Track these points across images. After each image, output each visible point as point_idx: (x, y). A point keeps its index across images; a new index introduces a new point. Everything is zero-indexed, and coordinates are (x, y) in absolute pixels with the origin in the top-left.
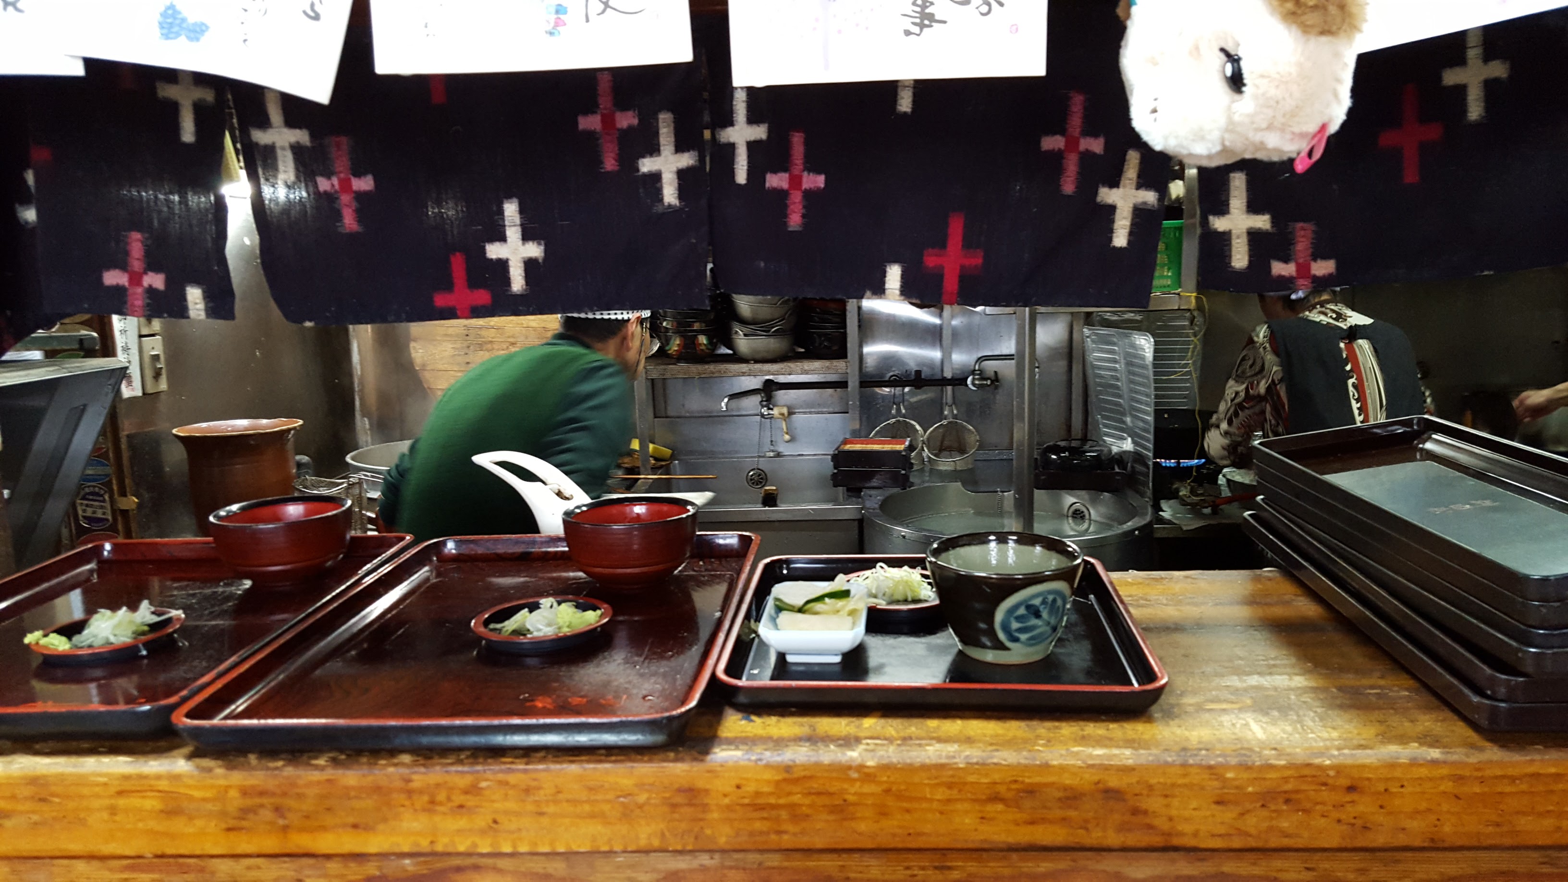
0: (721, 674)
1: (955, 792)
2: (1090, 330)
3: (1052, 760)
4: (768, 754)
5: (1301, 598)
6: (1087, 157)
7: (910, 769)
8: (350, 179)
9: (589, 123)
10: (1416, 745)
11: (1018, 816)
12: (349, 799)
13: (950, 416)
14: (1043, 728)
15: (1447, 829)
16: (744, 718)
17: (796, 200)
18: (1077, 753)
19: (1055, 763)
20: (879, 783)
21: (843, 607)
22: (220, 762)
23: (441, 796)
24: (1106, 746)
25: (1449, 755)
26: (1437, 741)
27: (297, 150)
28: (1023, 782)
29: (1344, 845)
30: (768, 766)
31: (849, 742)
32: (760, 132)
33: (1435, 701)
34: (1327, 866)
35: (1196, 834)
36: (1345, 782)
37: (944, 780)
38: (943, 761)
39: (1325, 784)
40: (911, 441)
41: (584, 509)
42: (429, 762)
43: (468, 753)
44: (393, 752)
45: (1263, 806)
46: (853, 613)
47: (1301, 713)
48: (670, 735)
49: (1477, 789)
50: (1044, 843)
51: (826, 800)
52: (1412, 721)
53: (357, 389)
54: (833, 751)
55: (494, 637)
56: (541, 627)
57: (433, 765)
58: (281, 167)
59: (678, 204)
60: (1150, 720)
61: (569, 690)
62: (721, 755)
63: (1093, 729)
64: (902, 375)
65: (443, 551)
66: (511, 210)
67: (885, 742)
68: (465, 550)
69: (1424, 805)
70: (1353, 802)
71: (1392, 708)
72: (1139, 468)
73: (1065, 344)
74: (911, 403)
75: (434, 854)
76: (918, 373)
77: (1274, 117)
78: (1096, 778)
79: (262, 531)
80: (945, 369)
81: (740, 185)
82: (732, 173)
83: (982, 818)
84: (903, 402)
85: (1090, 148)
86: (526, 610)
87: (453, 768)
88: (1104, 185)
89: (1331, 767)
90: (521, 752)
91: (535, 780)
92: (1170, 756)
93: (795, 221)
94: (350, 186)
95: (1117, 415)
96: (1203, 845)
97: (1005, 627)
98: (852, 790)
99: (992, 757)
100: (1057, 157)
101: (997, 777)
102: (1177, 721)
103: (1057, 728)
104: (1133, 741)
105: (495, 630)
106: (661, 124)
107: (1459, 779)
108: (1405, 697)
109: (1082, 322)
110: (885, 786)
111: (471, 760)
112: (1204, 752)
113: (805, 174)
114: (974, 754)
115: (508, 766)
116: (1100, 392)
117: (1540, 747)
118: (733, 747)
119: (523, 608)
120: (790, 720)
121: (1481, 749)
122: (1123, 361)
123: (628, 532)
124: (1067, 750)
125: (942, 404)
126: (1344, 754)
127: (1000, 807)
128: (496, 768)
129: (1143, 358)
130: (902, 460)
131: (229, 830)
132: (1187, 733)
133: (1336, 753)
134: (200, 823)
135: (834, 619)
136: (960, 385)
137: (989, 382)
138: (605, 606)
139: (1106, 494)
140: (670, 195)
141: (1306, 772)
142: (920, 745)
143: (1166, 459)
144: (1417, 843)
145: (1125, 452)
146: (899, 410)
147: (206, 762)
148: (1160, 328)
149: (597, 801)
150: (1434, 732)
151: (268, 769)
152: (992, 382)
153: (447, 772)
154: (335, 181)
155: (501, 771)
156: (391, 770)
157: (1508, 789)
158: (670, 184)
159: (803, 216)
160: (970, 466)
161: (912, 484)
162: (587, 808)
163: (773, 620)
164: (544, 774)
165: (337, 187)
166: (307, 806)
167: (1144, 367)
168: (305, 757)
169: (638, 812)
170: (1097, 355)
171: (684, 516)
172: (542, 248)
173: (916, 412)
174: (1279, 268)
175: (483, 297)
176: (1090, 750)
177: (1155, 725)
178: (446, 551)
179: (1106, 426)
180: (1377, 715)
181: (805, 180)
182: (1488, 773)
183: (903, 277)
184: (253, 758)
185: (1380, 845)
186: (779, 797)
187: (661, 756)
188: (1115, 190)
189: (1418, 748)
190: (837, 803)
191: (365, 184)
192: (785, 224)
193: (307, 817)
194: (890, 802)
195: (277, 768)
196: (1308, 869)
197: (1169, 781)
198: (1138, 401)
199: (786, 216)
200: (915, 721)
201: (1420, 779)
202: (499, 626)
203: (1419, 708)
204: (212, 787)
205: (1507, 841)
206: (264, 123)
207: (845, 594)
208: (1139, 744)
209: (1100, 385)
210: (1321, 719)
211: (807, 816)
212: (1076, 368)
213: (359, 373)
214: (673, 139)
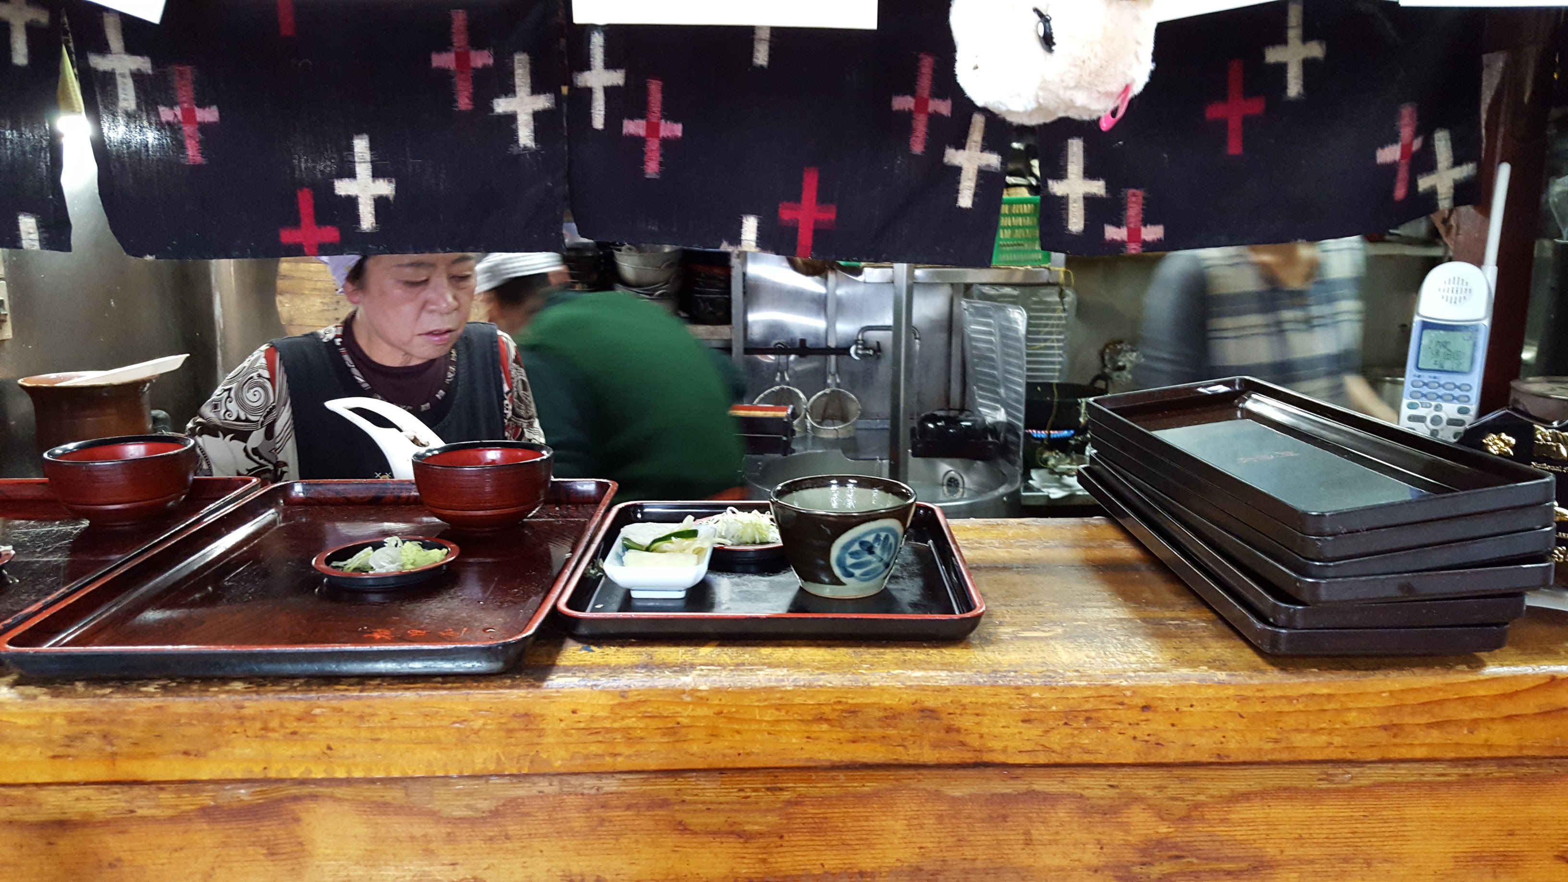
0: (562, 606)
1: (783, 713)
2: (967, 302)
3: (873, 682)
4: (604, 680)
5: (1123, 543)
6: (935, 118)
7: (741, 692)
8: (193, 111)
9: (443, 60)
10: (1205, 668)
11: (841, 735)
12: (181, 725)
13: (834, 384)
14: (868, 654)
15: (1232, 745)
16: (583, 649)
17: (653, 146)
18: (897, 675)
19: (876, 684)
20: (710, 706)
21: (690, 545)
22: (45, 690)
23: (274, 724)
24: (924, 669)
25: (1234, 677)
26: (1225, 665)
27: (138, 77)
28: (846, 703)
29: (1139, 761)
30: (604, 691)
31: (683, 668)
32: (617, 78)
33: (1227, 629)
34: (1128, 783)
35: (1004, 750)
36: (1142, 702)
37: (773, 702)
38: (773, 684)
39: (1122, 704)
40: (794, 409)
41: (436, 452)
42: (261, 689)
43: (302, 681)
44: (225, 680)
45: (1066, 724)
46: (699, 552)
47: (1105, 640)
48: (506, 662)
49: (1259, 708)
50: (866, 760)
51: (660, 723)
52: (1204, 648)
53: (219, 343)
54: (668, 676)
55: (336, 573)
56: (384, 564)
57: (266, 692)
58: (121, 96)
59: (534, 146)
60: (968, 646)
61: (408, 623)
62: (556, 681)
63: (914, 654)
64: (787, 343)
65: (290, 494)
66: (361, 146)
67: (720, 668)
68: (314, 492)
69: (1212, 723)
70: (1147, 720)
71: (1189, 637)
72: (1011, 438)
73: (946, 317)
74: (795, 372)
75: (267, 781)
76: (803, 341)
77: (1081, 75)
78: (913, 699)
79: (100, 469)
80: (829, 339)
81: (597, 130)
82: (589, 117)
83: (808, 737)
84: (787, 370)
85: (938, 110)
86: (370, 548)
87: (286, 695)
88: (950, 146)
89: (1126, 688)
90: (356, 680)
91: (369, 707)
92: (982, 678)
93: (652, 168)
94: (194, 117)
95: (992, 385)
96: (1011, 761)
97: (841, 563)
98: (685, 714)
99: (819, 680)
100: (907, 117)
101: (822, 699)
102: (992, 647)
103: (880, 654)
104: (950, 664)
105: (338, 567)
106: (516, 65)
107: (1243, 699)
108: (1202, 627)
109: (961, 294)
110: (717, 709)
111: (304, 688)
112: (1012, 674)
113: (663, 121)
114: (802, 677)
115: (343, 693)
116: (977, 365)
117: (1316, 670)
118: (570, 674)
119: (367, 547)
120: (629, 650)
121: (1263, 672)
122: (998, 334)
123: (480, 474)
124: (889, 672)
125: (825, 372)
126: (1140, 676)
127: (825, 727)
128: (330, 695)
129: (1016, 331)
130: (785, 427)
131: (54, 757)
132: (999, 657)
133: (1132, 674)
134: (23, 751)
135: (680, 557)
136: (845, 354)
137: (871, 352)
138: (453, 545)
139: (979, 462)
140: (525, 136)
141: (1105, 692)
142: (751, 670)
143: (1037, 429)
144: (1205, 758)
145: (998, 423)
146: (783, 378)
147: (31, 690)
148: (1035, 303)
149: (432, 727)
150: (1223, 658)
151: (95, 696)
152: (875, 351)
153: (280, 698)
154: (178, 110)
155: (335, 698)
156: (223, 696)
157: (1287, 708)
158: (526, 126)
159: (661, 164)
160: (852, 435)
161: (794, 451)
162: (422, 734)
163: (620, 558)
164: (378, 701)
165: (180, 117)
166: (135, 734)
167: (1017, 340)
168: (134, 685)
169: (473, 737)
170: (975, 328)
171: (538, 459)
172: (393, 185)
173: (800, 380)
174: (1112, 233)
175: (331, 234)
176: (909, 672)
177: (971, 650)
178: (294, 494)
179: (981, 397)
180: (1175, 642)
181: (662, 128)
182: (1268, 693)
183: (759, 229)
184: (80, 686)
185: (1172, 761)
186: (615, 721)
187: (499, 683)
188: (961, 152)
189: (1206, 671)
190: (670, 725)
191: (209, 115)
192: (642, 172)
193: (136, 744)
194: (721, 723)
195: (104, 696)
196: (1111, 786)
197: (980, 700)
198: (1010, 373)
199: (643, 163)
200: (749, 649)
201: (1208, 699)
202: (341, 564)
203: (1213, 637)
204: (37, 714)
205: (1285, 756)
206: (104, 49)
207: (693, 534)
208: (955, 667)
209: (978, 357)
210: (1123, 645)
211: (642, 738)
212: (955, 341)
213: (222, 327)
214: (529, 81)
